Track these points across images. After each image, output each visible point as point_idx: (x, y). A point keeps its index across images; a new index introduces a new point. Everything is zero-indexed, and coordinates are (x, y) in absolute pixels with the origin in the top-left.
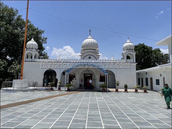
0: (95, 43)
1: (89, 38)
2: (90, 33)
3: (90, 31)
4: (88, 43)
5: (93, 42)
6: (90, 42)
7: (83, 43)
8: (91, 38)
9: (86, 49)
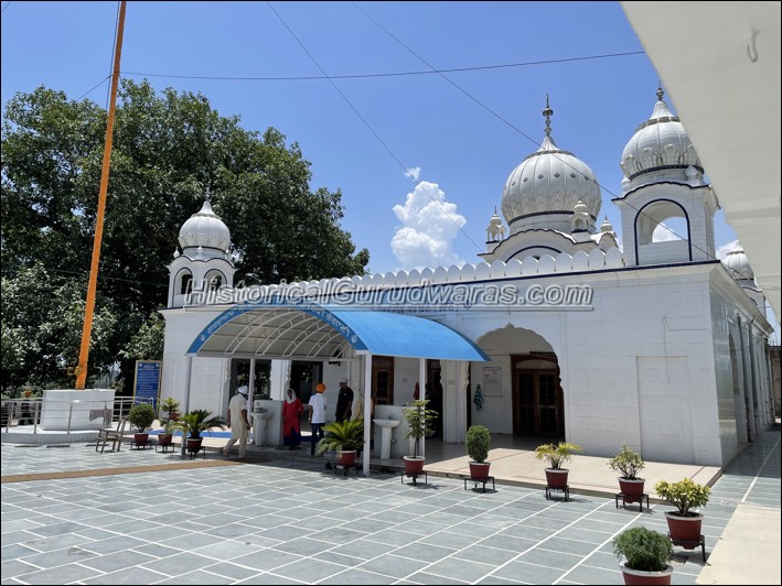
0: (581, 177)
1: (546, 152)
2: (548, 123)
3: (549, 113)
4: (540, 177)
5: (568, 171)
6: (553, 173)
7: (507, 184)
8: (554, 152)
9: (526, 212)
